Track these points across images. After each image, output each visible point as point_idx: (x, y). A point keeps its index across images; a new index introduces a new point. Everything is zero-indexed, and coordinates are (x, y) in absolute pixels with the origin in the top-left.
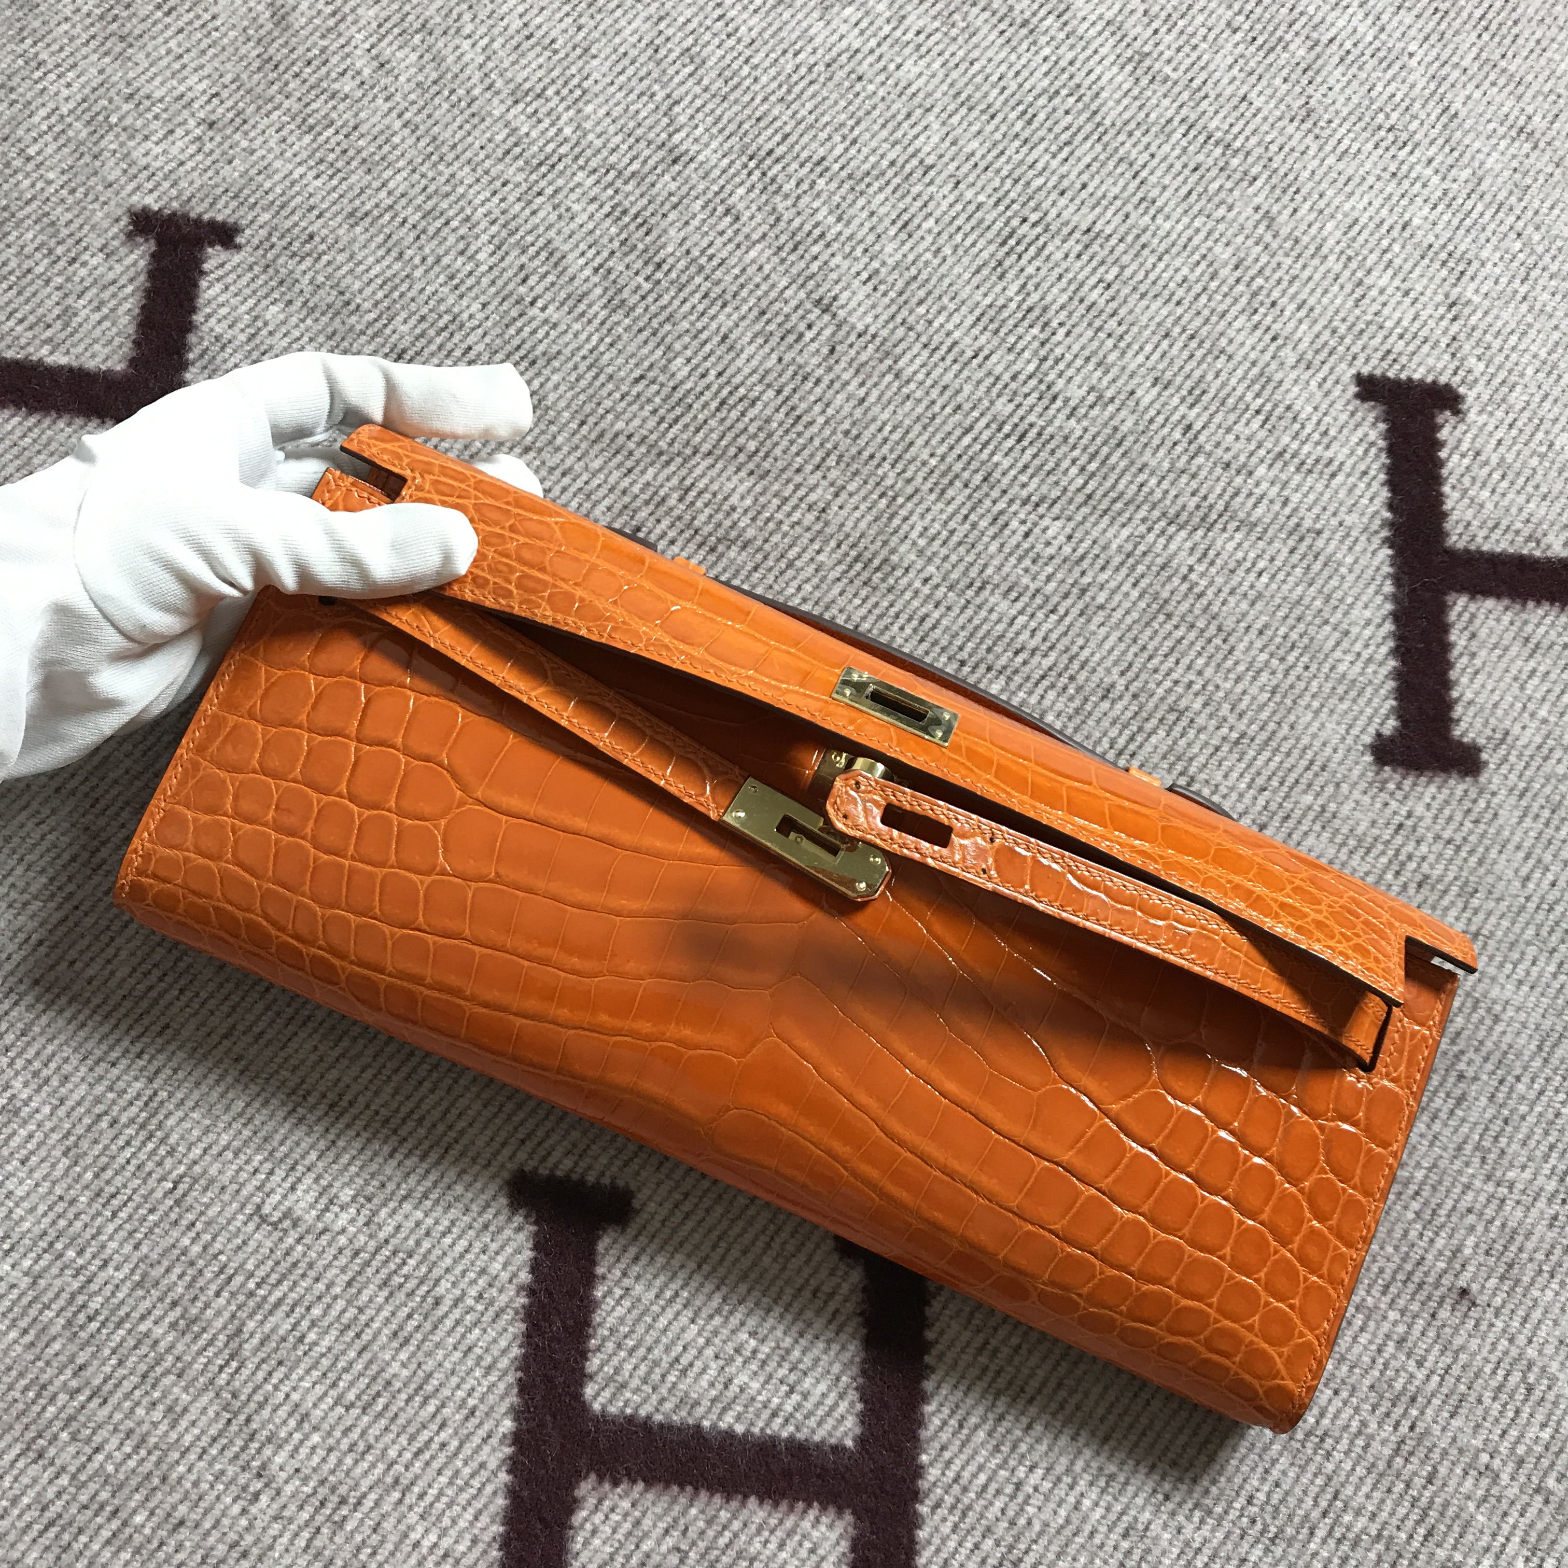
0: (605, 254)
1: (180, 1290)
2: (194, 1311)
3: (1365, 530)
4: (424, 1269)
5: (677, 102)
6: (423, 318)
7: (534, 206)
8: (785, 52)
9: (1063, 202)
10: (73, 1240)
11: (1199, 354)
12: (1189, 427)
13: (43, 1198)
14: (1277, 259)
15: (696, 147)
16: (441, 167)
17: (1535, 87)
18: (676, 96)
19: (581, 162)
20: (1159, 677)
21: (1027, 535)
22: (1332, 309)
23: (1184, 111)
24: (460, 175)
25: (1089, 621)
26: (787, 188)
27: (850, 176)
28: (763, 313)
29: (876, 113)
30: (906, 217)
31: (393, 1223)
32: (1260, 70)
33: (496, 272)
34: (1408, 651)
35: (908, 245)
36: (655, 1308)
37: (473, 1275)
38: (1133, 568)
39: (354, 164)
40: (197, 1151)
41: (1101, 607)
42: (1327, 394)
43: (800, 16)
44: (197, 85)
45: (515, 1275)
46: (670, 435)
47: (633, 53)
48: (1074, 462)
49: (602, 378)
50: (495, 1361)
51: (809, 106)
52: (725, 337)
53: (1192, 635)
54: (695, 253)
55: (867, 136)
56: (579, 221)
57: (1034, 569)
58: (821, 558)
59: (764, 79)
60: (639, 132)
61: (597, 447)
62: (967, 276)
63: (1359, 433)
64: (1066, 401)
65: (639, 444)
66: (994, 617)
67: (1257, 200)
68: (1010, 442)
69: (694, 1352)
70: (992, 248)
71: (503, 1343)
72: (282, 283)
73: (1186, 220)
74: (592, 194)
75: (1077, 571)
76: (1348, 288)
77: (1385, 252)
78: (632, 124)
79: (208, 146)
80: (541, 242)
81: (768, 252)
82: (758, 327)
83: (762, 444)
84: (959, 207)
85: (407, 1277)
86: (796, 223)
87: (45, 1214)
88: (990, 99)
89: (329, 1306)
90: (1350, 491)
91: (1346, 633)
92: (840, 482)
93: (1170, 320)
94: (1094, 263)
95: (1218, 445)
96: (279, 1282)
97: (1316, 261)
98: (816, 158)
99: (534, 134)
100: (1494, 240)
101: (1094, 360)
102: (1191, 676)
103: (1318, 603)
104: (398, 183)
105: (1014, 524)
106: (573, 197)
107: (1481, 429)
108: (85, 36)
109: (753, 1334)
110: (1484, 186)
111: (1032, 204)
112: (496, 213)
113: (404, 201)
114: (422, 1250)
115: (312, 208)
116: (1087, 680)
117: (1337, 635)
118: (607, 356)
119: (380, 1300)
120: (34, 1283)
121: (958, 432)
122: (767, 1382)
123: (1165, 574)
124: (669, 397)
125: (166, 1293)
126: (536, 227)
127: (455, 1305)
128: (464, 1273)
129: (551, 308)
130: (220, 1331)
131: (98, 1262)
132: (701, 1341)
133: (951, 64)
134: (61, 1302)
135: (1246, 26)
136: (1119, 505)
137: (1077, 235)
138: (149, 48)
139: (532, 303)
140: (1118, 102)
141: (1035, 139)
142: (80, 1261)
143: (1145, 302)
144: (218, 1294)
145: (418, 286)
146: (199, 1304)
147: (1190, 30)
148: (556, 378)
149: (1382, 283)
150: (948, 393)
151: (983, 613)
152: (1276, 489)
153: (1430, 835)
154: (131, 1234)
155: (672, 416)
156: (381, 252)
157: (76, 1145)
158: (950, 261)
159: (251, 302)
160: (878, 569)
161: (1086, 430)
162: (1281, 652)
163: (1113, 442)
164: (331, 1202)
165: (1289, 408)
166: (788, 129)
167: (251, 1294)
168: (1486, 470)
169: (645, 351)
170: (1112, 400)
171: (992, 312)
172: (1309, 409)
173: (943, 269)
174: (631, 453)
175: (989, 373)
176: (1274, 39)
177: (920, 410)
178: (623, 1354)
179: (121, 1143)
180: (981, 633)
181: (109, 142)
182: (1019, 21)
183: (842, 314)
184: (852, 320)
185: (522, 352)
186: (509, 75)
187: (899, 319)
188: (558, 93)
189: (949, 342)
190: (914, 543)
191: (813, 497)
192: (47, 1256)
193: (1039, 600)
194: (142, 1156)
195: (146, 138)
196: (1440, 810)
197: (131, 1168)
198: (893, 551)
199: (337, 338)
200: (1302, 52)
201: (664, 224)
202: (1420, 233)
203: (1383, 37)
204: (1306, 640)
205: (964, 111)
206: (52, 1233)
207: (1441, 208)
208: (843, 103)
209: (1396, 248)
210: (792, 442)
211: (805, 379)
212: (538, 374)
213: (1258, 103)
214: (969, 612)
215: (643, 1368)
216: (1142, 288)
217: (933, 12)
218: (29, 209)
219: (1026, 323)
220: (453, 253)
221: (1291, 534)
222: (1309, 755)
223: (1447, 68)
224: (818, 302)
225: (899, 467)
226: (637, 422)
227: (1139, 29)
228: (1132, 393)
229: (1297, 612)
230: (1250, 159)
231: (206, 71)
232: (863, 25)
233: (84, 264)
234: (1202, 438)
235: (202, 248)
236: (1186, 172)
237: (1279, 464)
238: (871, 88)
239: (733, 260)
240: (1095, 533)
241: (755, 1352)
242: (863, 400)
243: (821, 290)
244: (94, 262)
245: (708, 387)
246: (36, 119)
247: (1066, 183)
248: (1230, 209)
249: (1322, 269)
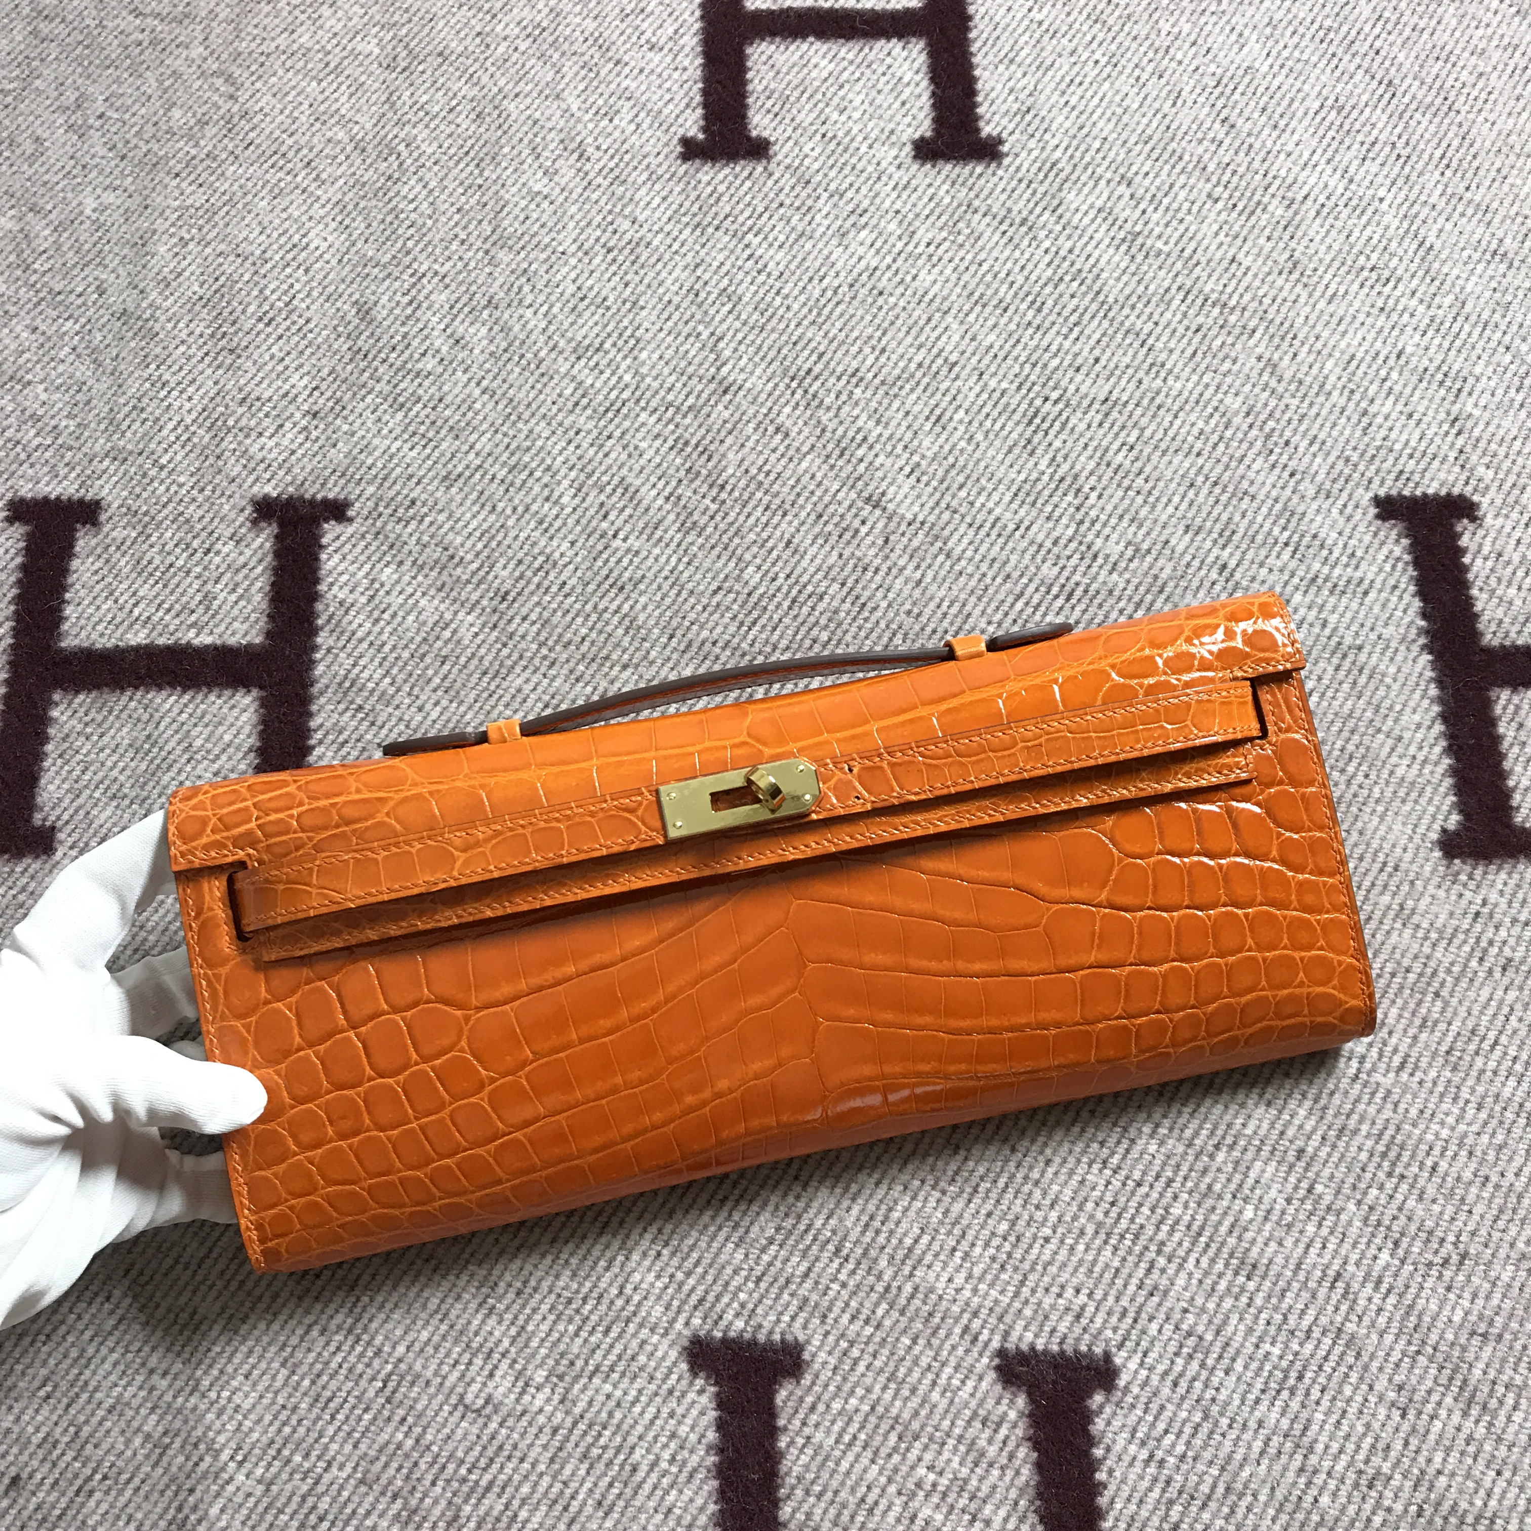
0: (674, 483)
1: (399, 1483)
2: (414, 1502)
3: (1403, 640)
4: (618, 1439)
5: (720, 339)
6: (520, 562)
7: (606, 449)
8: (811, 279)
9: (1079, 377)
10: (298, 1445)
11: (1224, 498)
12: (1224, 566)
13: (267, 1408)
14: (1285, 400)
15: (743, 376)
16: (520, 425)
17: (1502, 212)
18: (718, 333)
19: (643, 403)
22: (1342, 439)
23: (1180, 279)
24: (537, 429)
26: (828, 401)
27: (883, 383)
28: (820, 516)
29: (899, 322)
30: (938, 412)
31: (585, 1398)
32: (1245, 232)
33: (579, 512)
34: (1460, 748)
35: (944, 437)
36: (837, 1453)
37: (664, 1440)
39: (443, 432)
40: (401, 1349)
42: (1348, 519)
43: (820, 245)
44: (299, 382)
45: (703, 1436)
46: (751, 637)
47: (675, 300)
48: (1121, 612)
49: (684, 594)
50: (695, 1519)
51: (838, 325)
52: (789, 542)
54: (754, 471)
55: (894, 344)
56: (646, 456)
59: (796, 306)
60: (691, 370)
61: (687, 656)
62: (1000, 457)
63: (1385, 551)
64: (1107, 556)
65: (723, 649)
67: (1258, 351)
68: (1060, 601)
69: (877, 1491)
70: (1020, 428)
71: (699, 1501)
72: (391, 547)
73: (1195, 378)
74: (656, 431)
76: (1355, 419)
77: (1384, 380)
78: (683, 364)
79: (315, 434)
80: (616, 480)
81: (818, 461)
82: (817, 530)
84: (985, 396)
85: (605, 1448)
86: (840, 432)
87: (271, 1424)
88: (1001, 294)
89: (536, 1484)
90: (1384, 606)
91: (1400, 739)
93: (1193, 471)
94: (1116, 429)
95: (1253, 579)
96: (488, 1466)
97: (1321, 399)
98: (850, 371)
99: (598, 385)
100: (1485, 357)
101: (1127, 517)
103: (1369, 714)
104: (484, 443)
106: (639, 436)
107: (1499, 532)
108: (200, 354)
109: (930, 1468)
110: (1468, 308)
111: (1051, 384)
112: (573, 459)
113: (490, 460)
114: (615, 1421)
115: (411, 477)
117: (1390, 742)
118: (686, 575)
119: (582, 1472)
120: (268, 1490)
121: (1010, 599)
122: (950, 1513)
124: (745, 602)
125: (386, 1487)
126: (610, 467)
127: (651, 1470)
128: (656, 1438)
129: (632, 537)
130: (440, 1519)
131: (322, 1464)
132: (883, 1480)
133: (962, 268)
134: (293, 1505)
135: (1226, 195)
137: (1096, 406)
138: (255, 356)
139: (615, 536)
140: (1118, 279)
141: (1047, 324)
142: (306, 1465)
143: (1166, 458)
144: (433, 1483)
145: (512, 534)
146: (418, 1495)
147: (1175, 206)
148: (643, 600)
149: (1385, 410)
150: (996, 565)
152: (1314, 613)
153: (1507, 920)
154: (349, 1434)
155: (750, 619)
156: (475, 508)
157: (292, 1355)
158: (983, 446)
159: (367, 567)
161: (1128, 582)
162: (1341, 764)
163: (1155, 589)
164: (527, 1384)
165: (1315, 536)
166: (822, 348)
167: (464, 1480)
168: (1510, 569)
169: (720, 564)
170: (1149, 551)
171: (1027, 487)
172: (1334, 535)
173: (978, 454)
174: (717, 658)
175: (1032, 542)
176: (1252, 204)
177: (973, 583)
178: (812, 1500)
179: (332, 1349)
181: (229, 443)
182: (1018, 220)
183: (891, 507)
184: (901, 511)
185: (611, 580)
186: (569, 335)
187: (943, 505)
188: (614, 345)
189: (992, 518)
192: (276, 1463)
194: (352, 1359)
195: (260, 434)
196: (1514, 895)
197: (343, 1371)
199: (447, 589)
200: (1280, 211)
201: (722, 449)
202: (1414, 359)
203: (1353, 187)
204: (1362, 750)
205: (978, 308)
206: (279, 1441)
207: (1430, 333)
208: (868, 318)
209: (1394, 375)
210: (860, 628)
211: (865, 569)
212: (627, 599)
213: (1246, 262)
215: (832, 1512)
216: (1163, 446)
217: (939, 224)
218: (166, 512)
219: (1060, 493)
220: (540, 500)
221: (1333, 653)
223: (1417, 207)
224: (868, 500)
226: (719, 629)
227: (1128, 212)
228: (1167, 542)
229: (1351, 724)
230: (1247, 314)
231: (305, 369)
232: (878, 244)
233: (218, 553)
234: (1238, 576)
235: (319, 525)
236: (1190, 334)
237: (1313, 589)
238: (892, 300)
239: (788, 473)
241: (934, 1485)
242: (919, 582)
243: (870, 488)
244: (226, 550)
245: (779, 589)
246: (165, 432)
247: (1080, 360)
248: (1235, 361)
249: (1328, 405)
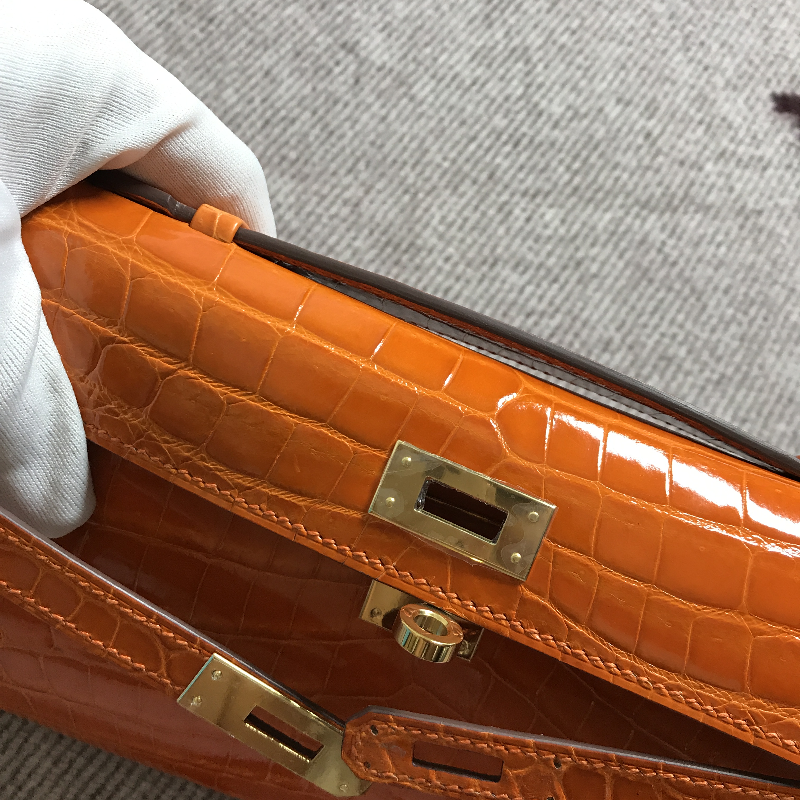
11: (650, 81)
12: (649, 135)
14: (701, 11)
20: (648, 331)
21: (528, 220)
22: (747, 46)
25: (586, 287)
28: (298, 54)
38: (616, 245)
41: (595, 276)
42: (752, 108)
52: (267, 72)
53: (671, 296)
57: (536, 247)
58: (357, 244)
63: (781, 136)
64: (550, 116)
66: (507, 287)
68: (508, 148)
75: (571, 248)
76: (757, 31)
82: (295, 64)
83: (302, 153)
90: (780, 180)
92: (369, 183)
93: (624, 57)
94: (561, 16)
95: (673, 148)
97: (730, 13)
101: (568, 86)
102: (674, 329)
103: (768, 267)
105: (517, 211)
116: (589, 336)
117: (785, 292)
121: (464, 141)
123: (643, 248)
136: (600, 195)
143: (603, 44)
149: (782, 27)
150: (454, 112)
151: (497, 284)
152: (722, 180)
158: (448, 15)
160: (406, 251)
161: (568, 137)
163: (591, 146)
165: (724, 119)
170: (586, 115)
171: (485, 51)
172: (740, 119)
173: (443, 21)
175: (486, 97)
177: (432, 124)
180: (496, 301)
183: (363, 54)
184: (372, 57)
187: (410, 57)
189: (451, 74)
190: (435, 230)
191: (347, 195)
193: (542, 272)
198: (418, 236)
204: (762, 297)
210: (327, 151)
211: (335, 103)
214: (485, 284)
216: (601, 33)
219: (512, 60)
221: (738, 214)
222: (777, 390)
224: (344, 46)
225: (419, 169)
228: (601, 110)
234: (659, 143)
237: (722, 161)
239: (272, 16)
240: (584, 216)
242: (384, 119)
243: (346, 37)
249: (737, 17)
